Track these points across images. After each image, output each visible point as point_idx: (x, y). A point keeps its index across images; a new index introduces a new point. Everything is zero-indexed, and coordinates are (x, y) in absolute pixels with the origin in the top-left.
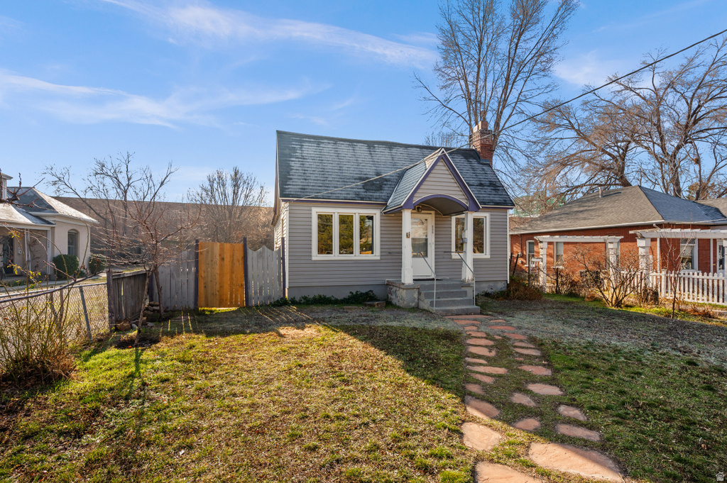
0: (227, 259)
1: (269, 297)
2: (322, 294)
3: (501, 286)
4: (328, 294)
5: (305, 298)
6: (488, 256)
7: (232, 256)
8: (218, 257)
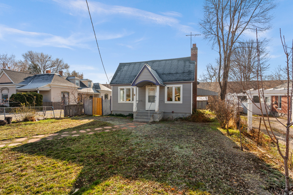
0: (98, 102)
1: (108, 113)
2: (121, 113)
3: (187, 115)
4: (122, 113)
5: (116, 114)
6: (182, 103)
7: (99, 101)
8: (96, 102)
